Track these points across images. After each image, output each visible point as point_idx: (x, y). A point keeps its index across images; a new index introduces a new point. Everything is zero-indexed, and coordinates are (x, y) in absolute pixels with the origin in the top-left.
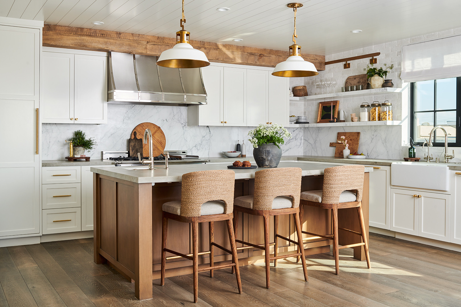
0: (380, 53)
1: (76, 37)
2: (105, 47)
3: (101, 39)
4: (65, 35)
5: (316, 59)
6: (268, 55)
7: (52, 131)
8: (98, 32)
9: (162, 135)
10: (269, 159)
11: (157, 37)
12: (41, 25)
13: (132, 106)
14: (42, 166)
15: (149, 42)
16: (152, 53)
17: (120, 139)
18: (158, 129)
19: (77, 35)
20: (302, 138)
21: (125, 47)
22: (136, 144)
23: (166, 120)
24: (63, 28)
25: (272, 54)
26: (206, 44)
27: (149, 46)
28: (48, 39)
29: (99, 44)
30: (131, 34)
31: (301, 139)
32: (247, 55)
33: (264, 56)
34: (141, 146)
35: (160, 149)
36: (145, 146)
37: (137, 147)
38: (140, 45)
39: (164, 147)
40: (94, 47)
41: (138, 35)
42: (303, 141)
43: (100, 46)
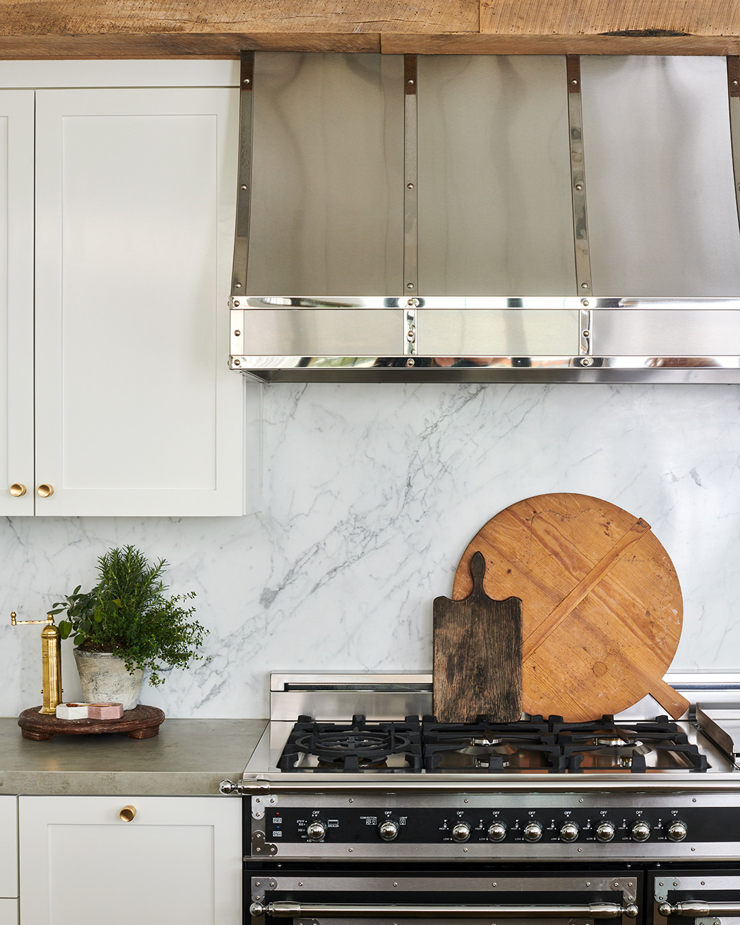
2: (185, 22)
9: (661, 572)
13: (464, 393)
16: (513, 32)
17: (388, 597)
18: (631, 535)
22: (480, 630)
23: (693, 475)
34: (508, 646)
35: (643, 666)
36: (537, 643)
37: (483, 654)
39: (666, 656)
40: (114, 27)
43: (152, 14)
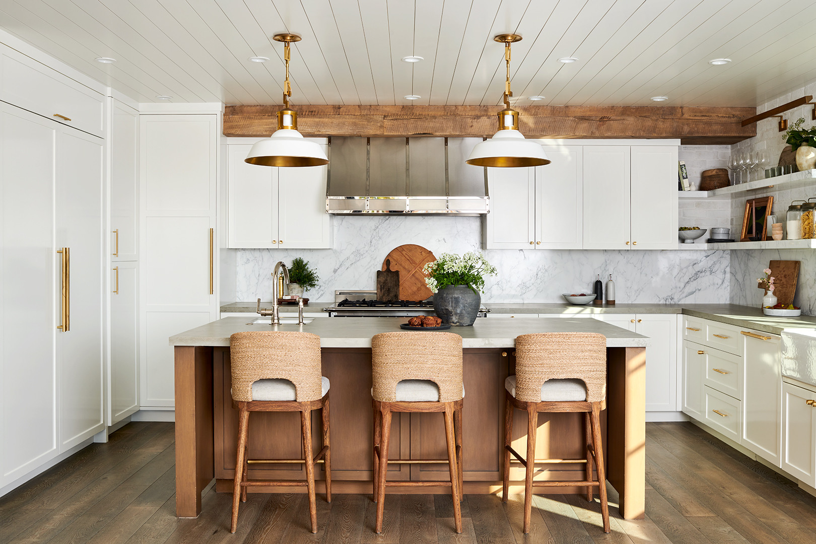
0: (812, 96)
1: (272, 120)
3: (309, 119)
4: (257, 119)
5: (733, 115)
6: (619, 118)
7: (263, 259)
8: (304, 108)
10: (458, 311)
11: (401, 107)
12: (218, 108)
13: (385, 219)
14: (220, 312)
15: (388, 116)
16: (393, 134)
17: (366, 271)
18: (428, 255)
19: (273, 117)
20: (728, 269)
21: (347, 127)
22: (389, 279)
23: (444, 239)
24: (254, 108)
25: (628, 115)
26: (490, 110)
27: (387, 123)
28: (232, 127)
29: (307, 127)
30: (357, 107)
31: (725, 272)
32: (575, 121)
33: (609, 119)
34: (396, 283)
36: (403, 283)
37: (389, 285)
38: (372, 123)
41: (369, 107)
42: (728, 276)
43: (307, 129)
